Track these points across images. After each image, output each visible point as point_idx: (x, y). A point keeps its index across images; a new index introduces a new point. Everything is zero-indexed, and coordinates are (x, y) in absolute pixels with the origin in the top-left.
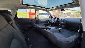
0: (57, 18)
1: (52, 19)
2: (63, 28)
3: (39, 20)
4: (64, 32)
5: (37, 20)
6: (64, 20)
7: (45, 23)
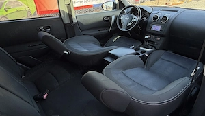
0: (140, 12)
1: (123, 13)
2: (158, 47)
3: (75, 21)
4: (160, 61)
5: (67, 21)
6: (165, 18)
7: (97, 32)
